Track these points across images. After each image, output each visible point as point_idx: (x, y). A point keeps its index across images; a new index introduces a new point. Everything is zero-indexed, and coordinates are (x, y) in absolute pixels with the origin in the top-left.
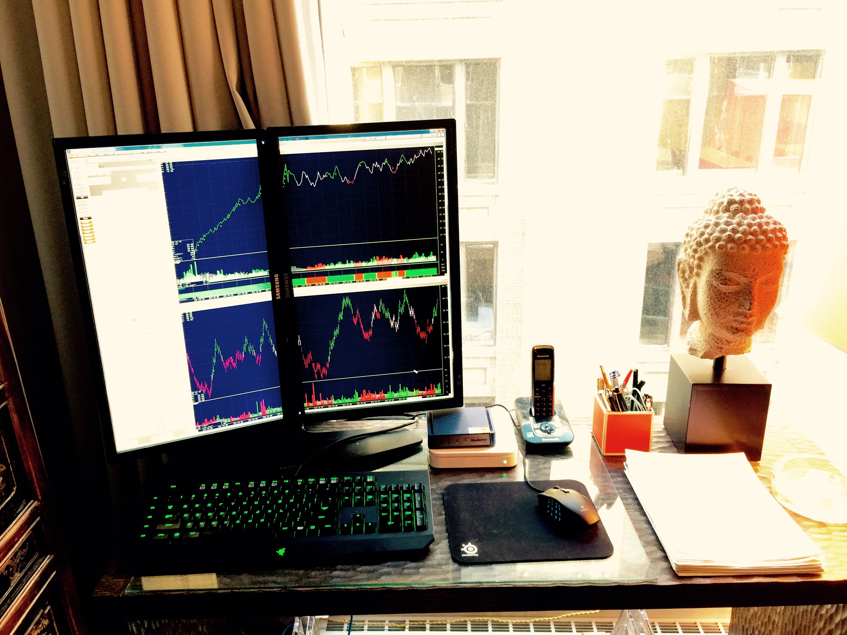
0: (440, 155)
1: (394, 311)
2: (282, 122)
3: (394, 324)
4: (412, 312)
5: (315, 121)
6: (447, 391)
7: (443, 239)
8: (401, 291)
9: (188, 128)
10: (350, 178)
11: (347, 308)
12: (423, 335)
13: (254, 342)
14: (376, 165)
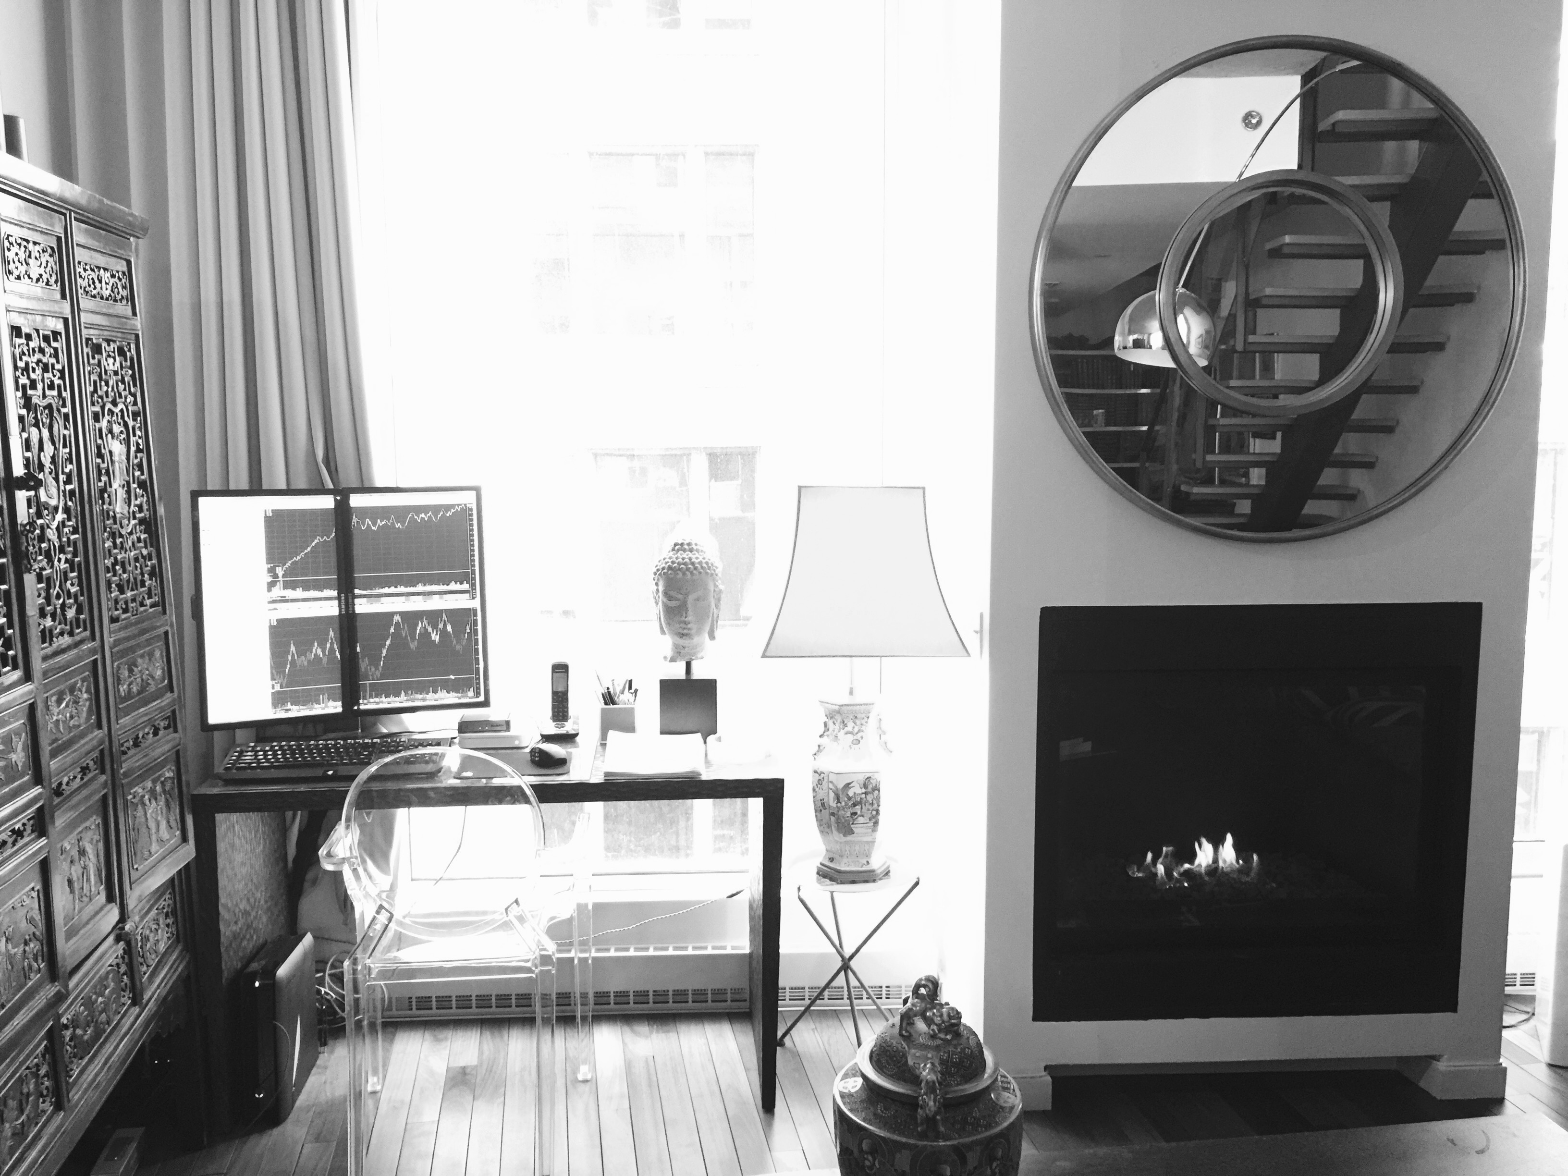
0: (471, 510)
1: (435, 627)
2: (355, 484)
3: (435, 637)
4: (449, 628)
5: (379, 484)
6: (478, 694)
7: (473, 572)
8: (441, 611)
9: (283, 486)
10: (403, 523)
11: (397, 623)
12: (458, 647)
13: (322, 645)
14: (423, 515)
